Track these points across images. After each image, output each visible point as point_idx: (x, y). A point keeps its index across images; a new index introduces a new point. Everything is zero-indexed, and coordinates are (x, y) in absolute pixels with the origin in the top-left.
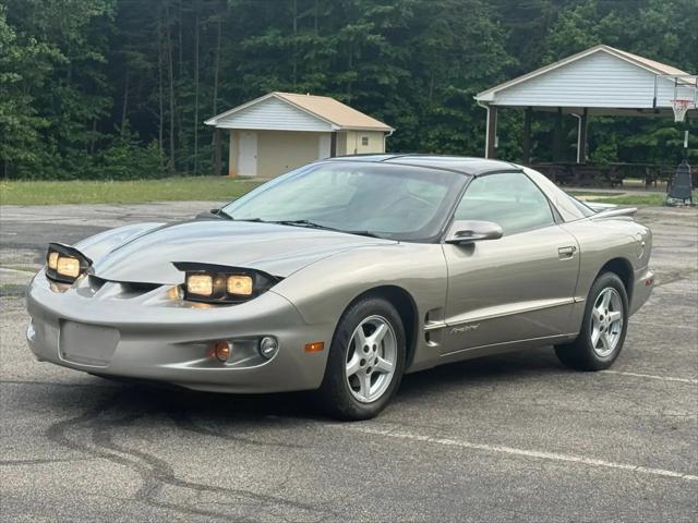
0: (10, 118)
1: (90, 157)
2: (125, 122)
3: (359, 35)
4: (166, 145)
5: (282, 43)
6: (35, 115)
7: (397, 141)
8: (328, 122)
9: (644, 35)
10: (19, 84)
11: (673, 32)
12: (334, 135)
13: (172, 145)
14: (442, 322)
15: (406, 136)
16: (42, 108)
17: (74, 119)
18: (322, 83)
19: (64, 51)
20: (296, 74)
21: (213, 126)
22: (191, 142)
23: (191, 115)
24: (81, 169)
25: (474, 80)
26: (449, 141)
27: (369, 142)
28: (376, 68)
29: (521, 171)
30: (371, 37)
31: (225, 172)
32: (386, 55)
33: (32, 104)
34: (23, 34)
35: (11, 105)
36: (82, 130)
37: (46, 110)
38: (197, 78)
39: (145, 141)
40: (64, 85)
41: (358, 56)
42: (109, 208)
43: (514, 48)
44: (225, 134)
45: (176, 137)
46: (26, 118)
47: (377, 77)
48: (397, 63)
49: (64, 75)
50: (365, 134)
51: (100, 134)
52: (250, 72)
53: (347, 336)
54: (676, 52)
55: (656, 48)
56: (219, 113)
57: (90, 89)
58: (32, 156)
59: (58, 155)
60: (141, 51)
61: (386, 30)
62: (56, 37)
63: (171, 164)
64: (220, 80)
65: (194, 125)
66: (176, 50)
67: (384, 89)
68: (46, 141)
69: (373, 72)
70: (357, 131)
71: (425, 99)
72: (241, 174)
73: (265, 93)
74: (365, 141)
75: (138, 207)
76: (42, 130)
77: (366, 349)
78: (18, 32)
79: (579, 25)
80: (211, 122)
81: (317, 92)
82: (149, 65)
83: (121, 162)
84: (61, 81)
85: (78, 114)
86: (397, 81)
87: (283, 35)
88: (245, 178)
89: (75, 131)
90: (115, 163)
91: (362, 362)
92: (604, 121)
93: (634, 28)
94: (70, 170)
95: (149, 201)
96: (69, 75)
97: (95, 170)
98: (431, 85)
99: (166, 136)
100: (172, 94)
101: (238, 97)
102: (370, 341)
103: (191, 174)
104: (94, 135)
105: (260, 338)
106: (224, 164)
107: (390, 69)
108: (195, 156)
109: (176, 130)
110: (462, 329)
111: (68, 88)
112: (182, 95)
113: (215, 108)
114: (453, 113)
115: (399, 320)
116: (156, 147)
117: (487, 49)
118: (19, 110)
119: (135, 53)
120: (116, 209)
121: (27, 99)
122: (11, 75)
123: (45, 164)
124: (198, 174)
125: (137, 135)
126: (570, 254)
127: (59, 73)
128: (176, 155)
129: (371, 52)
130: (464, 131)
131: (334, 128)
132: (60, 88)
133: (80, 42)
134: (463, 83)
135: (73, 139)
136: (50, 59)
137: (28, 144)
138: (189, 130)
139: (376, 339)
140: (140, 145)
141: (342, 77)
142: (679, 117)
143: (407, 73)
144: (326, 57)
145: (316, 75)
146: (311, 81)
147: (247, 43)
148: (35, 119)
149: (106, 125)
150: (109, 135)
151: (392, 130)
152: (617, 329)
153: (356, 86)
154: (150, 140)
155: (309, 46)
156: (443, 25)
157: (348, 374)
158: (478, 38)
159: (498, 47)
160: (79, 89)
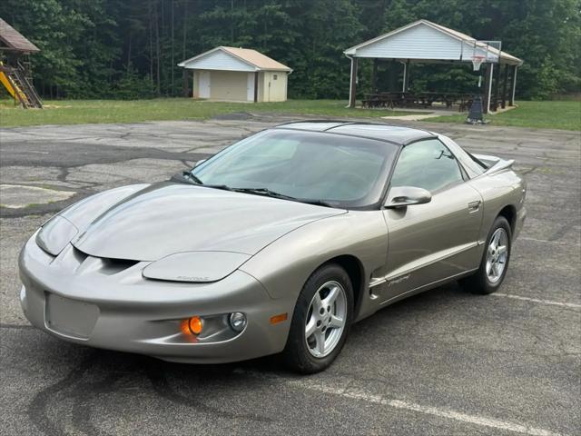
0: (59, 60)
1: (109, 85)
2: (130, 63)
3: (272, 12)
4: (155, 78)
5: (224, 16)
6: (74, 58)
7: (294, 77)
8: (253, 66)
9: (443, 13)
10: (64, 39)
11: (460, 11)
12: (257, 73)
13: (158, 77)
14: (382, 278)
15: (300, 74)
16: (79, 54)
17: (98, 60)
18: (250, 41)
19: (92, 18)
20: (233, 35)
21: (183, 67)
22: (170, 75)
23: (170, 59)
24: (104, 92)
25: (341, 40)
26: (326, 77)
27: (278, 77)
28: (281, 32)
29: (437, 138)
30: (279, 13)
31: (191, 95)
32: (287, 24)
33: (73, 52)
34: (66, 7)
35: (60, 52)
36: (103, 68)
37: (82, 55)
38: (173, 36)
39: (142, 75)
40: (92, 40)
41: (271, 24)
42: (115, 128)
43: (364, 21)
44: (191, 72)
45: (161, 73)
46: (69, 60)
47: (282, 37)
48: (294, 28)
49: (92, 33)
50: (275, 73)
51: (114, 70)
52: (204, 33)
53: (306, 304)
54: (461, 23)
55: (449, 21)
56: (187, 59)
57: (108, 42)
58: (73, 84)
59: (89, 84)
60: (139, 19)
61: (288, 9)
62: (86, 10)
63: (158, 89)
64: (187, 38)
65: (171, 66)
66: (160, 19)
67: (286, 45)
68: (82, 74)
69: (279, 34)
70: (270, 71)
71: (310, 51)
72: (200, 97)
73: (213, 48)
74: (275, 78)
75: (135, 126)
76: (78, 68)
77: (322, 311)
78: (63, 6)
79: (404, 7)
80: (182, 65)
81: (245, 47)
82: (144, 28)
83: (128, 87)
84: (90, 37)
85: (101, 57)
86: (294, 40)
87: (225, 11)
88: (203, 99)
89: (99, 69)
90: (124, 88)
91: (319, 323)
92: (419, 65)
93: (436, 9)
94: (96, 92)
95: (142, 122)
96: (95, 33)
97: (112, 92)
98: (314, 42)
99: (155, 72)
100: (158, 46)
101: (198, 49)
102: (325, 303)
103: (171, 96)
104: (110, 71)
105: (230, 315)
106: (190, 90)
107: (290, 33)
108: (173, 85)
109: (161, 69)
110: (397, 281)
111: (94, 42)
112: (165, 47)
113: (184, 55)
114: (328, 60)
115: (349, 282)
116: (149, 78)
117: (349, 21)
118: (64, 55)
119: (136, 21)
120: (120, 128)
121: (69, 48)
122: (59, 33)
123: (81, 89)
124: (174, 96)
125: (137, 71)
126: (477, 207)
127: (89, 32)
128: (161, 84)
129: (279, 22)
130: (334, 71)
131: (257, 69)
132: (90, 42)
133: (101, 13)
134: (334, 41)
135: (98, 73)
136: (83, 23)
137: (71, 76)
138: (169, 68)
139: (330, 301)
140: (139, 78)
141: (261, 38)
142: (476, 68)
143: (299, 35)
144: (250, 25)
145: (246, 37)
146: (242, 40)
147: (203, 16)
148: (74, 61)
149: (118, 65)
150: (121, 71)
151: (292, 71)
152: (503, 260)
153: (270, 42)
154: (145, 75)
155: (241, 19)
156: (322, 5)
157: (307, 336)
158: (344, 14)
159: (355, 20)
160: (102, 42)
